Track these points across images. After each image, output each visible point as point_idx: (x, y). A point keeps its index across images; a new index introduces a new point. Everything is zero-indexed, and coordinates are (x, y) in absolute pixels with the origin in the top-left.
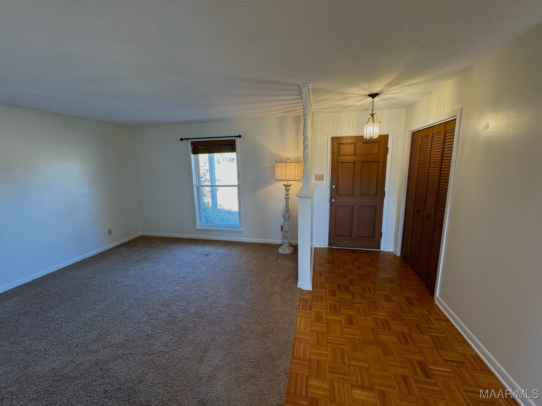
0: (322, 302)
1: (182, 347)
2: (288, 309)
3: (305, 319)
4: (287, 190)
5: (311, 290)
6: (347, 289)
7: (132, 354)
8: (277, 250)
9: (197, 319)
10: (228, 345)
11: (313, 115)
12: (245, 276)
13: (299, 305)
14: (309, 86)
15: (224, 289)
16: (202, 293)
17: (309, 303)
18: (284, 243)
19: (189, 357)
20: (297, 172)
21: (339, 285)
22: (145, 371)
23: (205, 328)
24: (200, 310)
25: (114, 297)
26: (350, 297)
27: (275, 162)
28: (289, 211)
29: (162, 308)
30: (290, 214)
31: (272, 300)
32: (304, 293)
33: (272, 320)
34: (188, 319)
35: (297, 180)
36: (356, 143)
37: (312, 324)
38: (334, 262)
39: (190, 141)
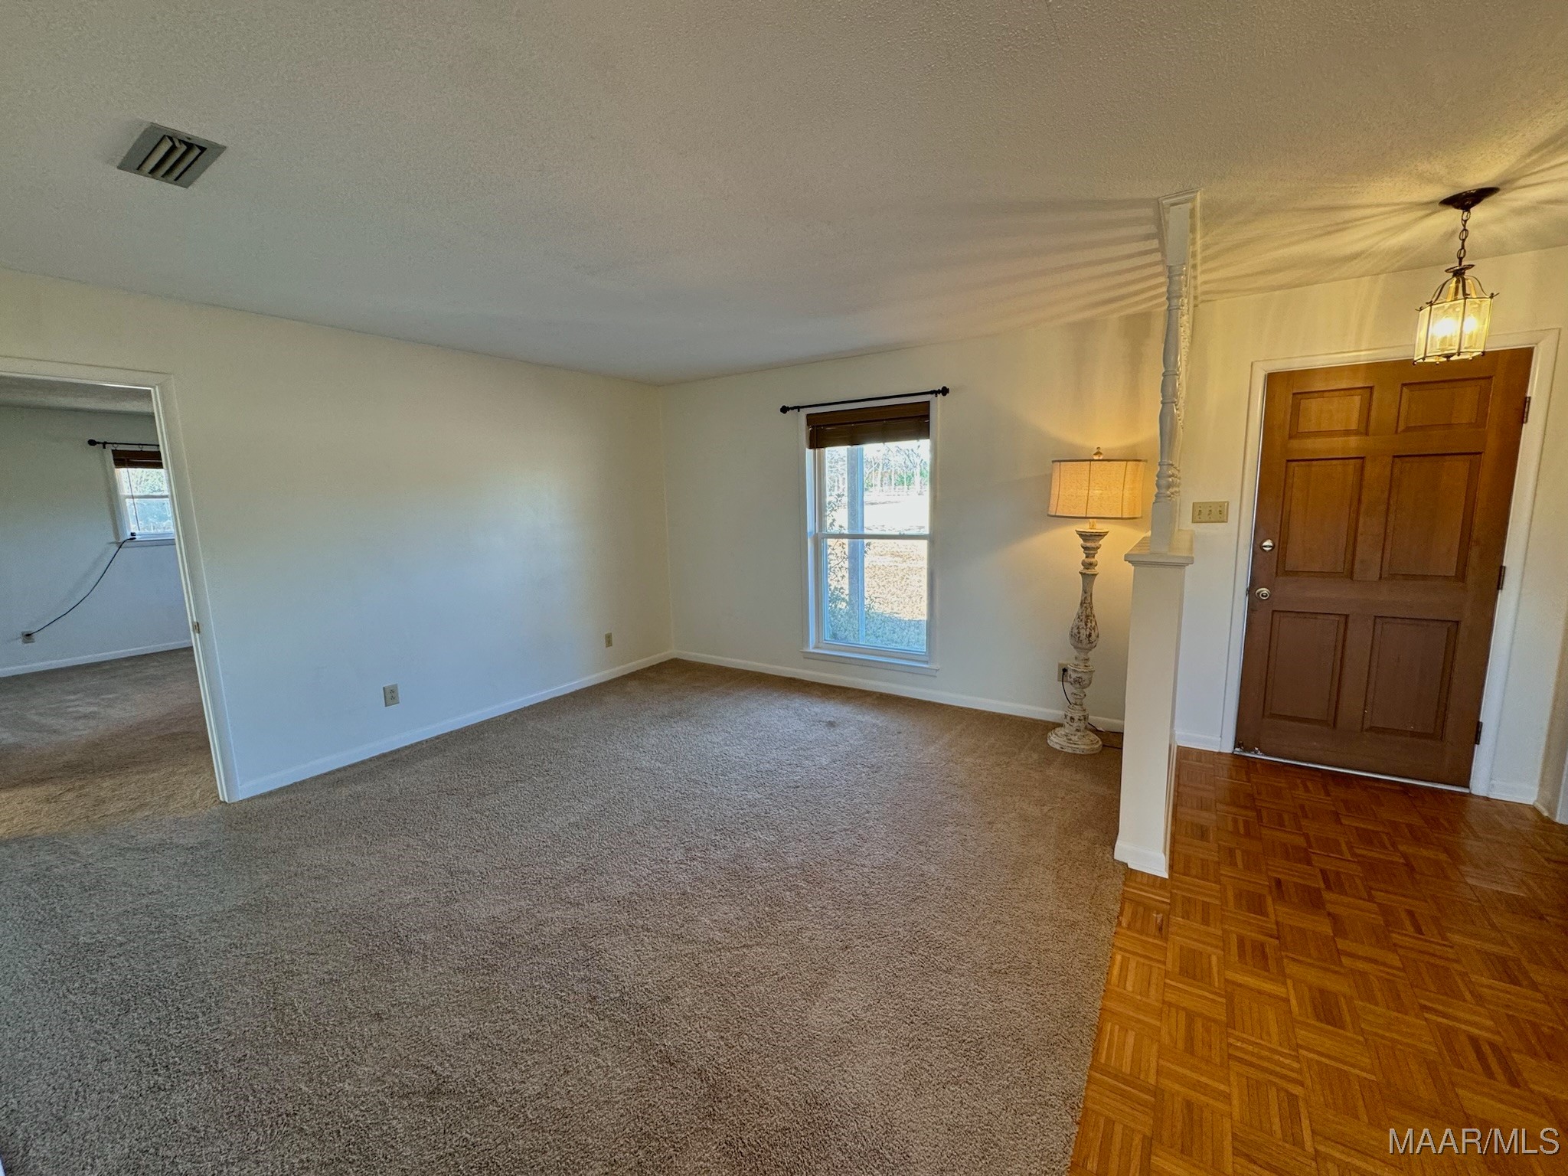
0: (1205, 921)
1: (764, 945)
2: (1080, 917)
3: (1142, 960)
4: (1090, 551)
5: (1166, 876)
6: (1313, 901)
7: (648, 930)
8: (1045, 737)
9: (805, 884)
10: (888, 974)
11: (1196, 306)
12: (939, 797)
13: (1121, 914)
14: (1193, 199)
15: (878, 820)
16: (818, 821)
17: (1155, 915)
18: (1068, 718)
19: (781, 975)
20: (1127, 494)
21: (1279, 882)
22: (676, 978)
23: (824, 910)
24: (811, 863)
25: (611, 791)
26: (1326, 929)
27: (1053, 462)
28: (1092, 618)
29: (718, 838)
30: (1094, 629)
31: (1026, 880)
32: (1138, 880)
33: (1024, 938)
34: (781, 878)
35: (1127, 516)
36: (1371, 388)
37: (1168, 981)
38: (1258, 803)
39: (804, 412)
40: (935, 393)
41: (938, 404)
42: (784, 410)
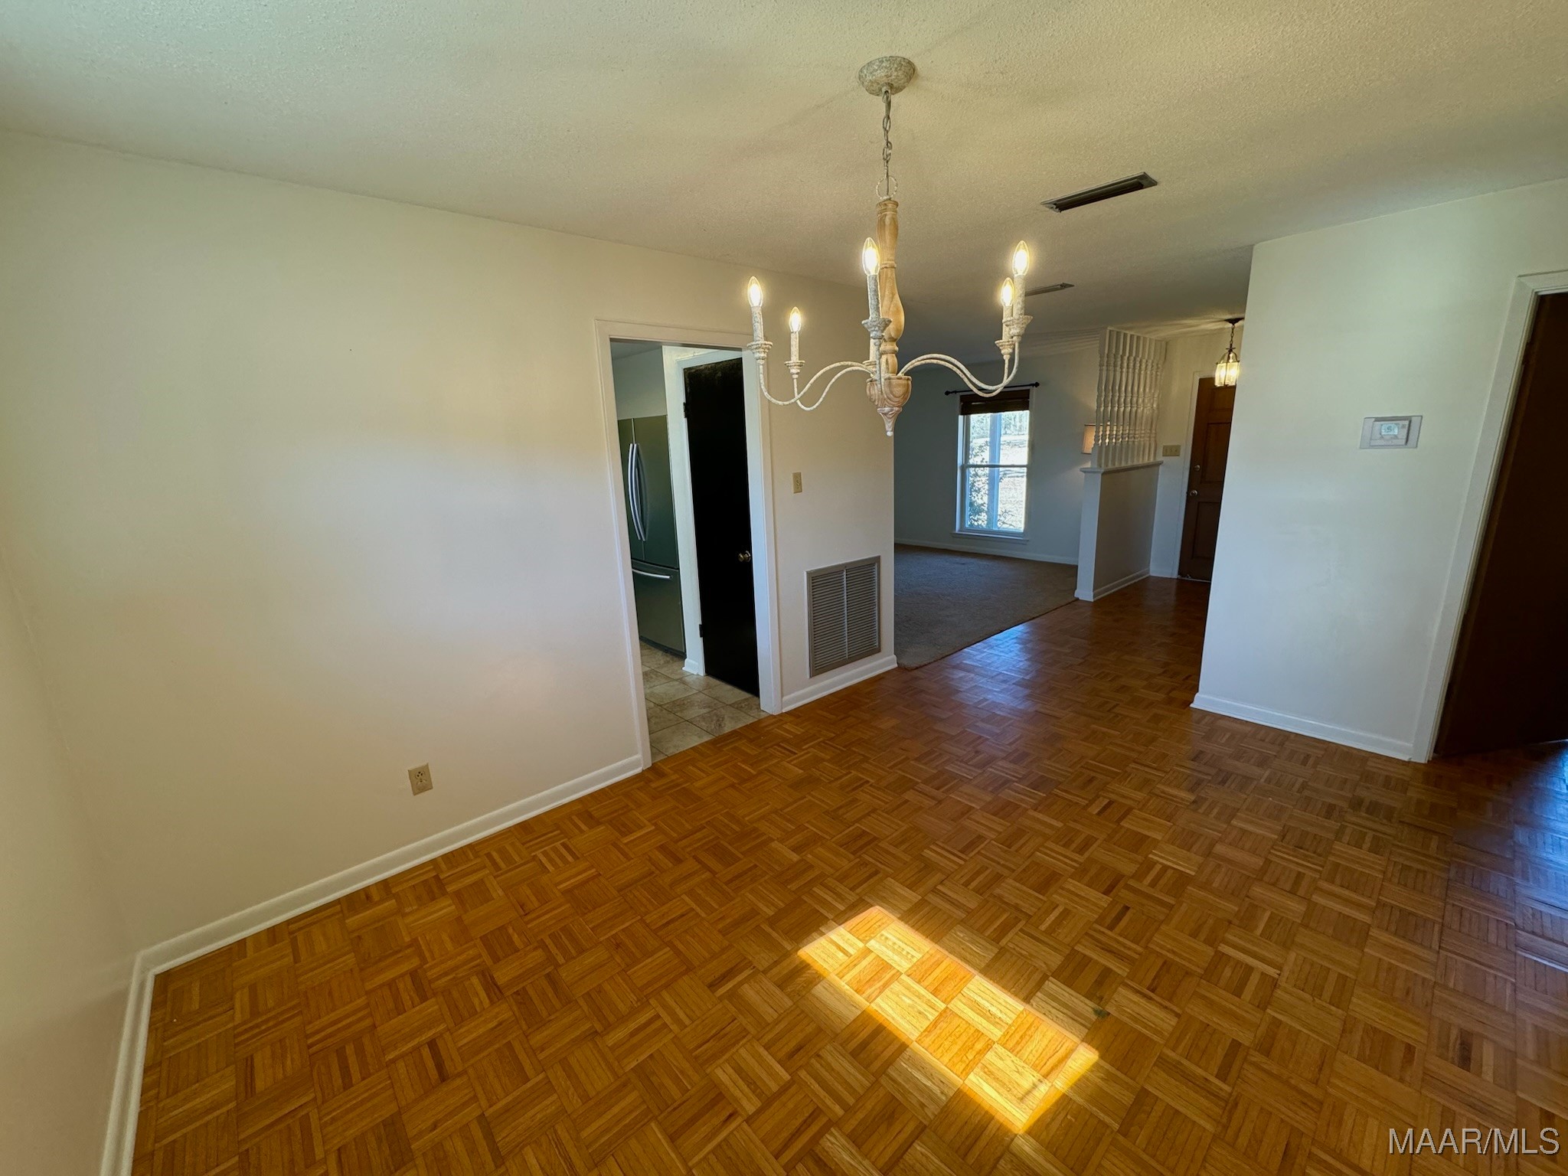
39: (958, 395)
40: (1033, 385)
41: (1034, 391)
42: (947, 393)
